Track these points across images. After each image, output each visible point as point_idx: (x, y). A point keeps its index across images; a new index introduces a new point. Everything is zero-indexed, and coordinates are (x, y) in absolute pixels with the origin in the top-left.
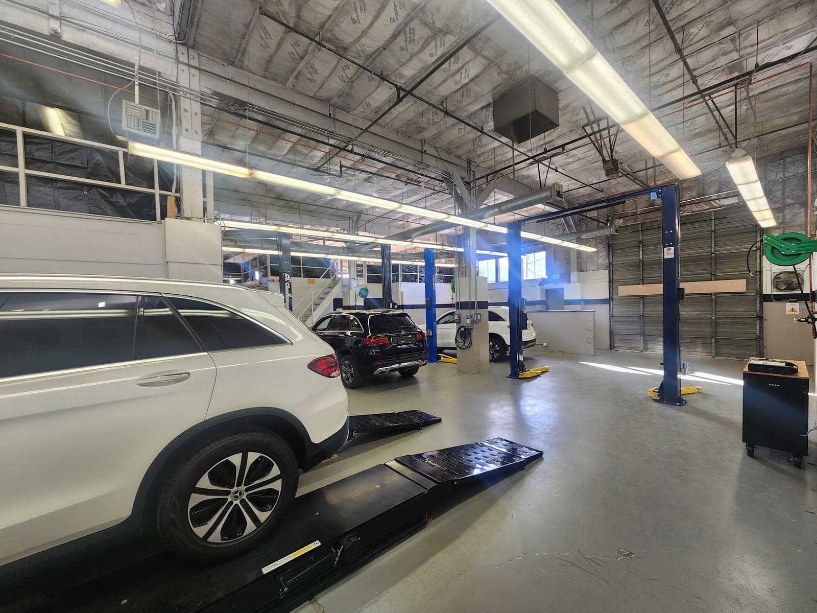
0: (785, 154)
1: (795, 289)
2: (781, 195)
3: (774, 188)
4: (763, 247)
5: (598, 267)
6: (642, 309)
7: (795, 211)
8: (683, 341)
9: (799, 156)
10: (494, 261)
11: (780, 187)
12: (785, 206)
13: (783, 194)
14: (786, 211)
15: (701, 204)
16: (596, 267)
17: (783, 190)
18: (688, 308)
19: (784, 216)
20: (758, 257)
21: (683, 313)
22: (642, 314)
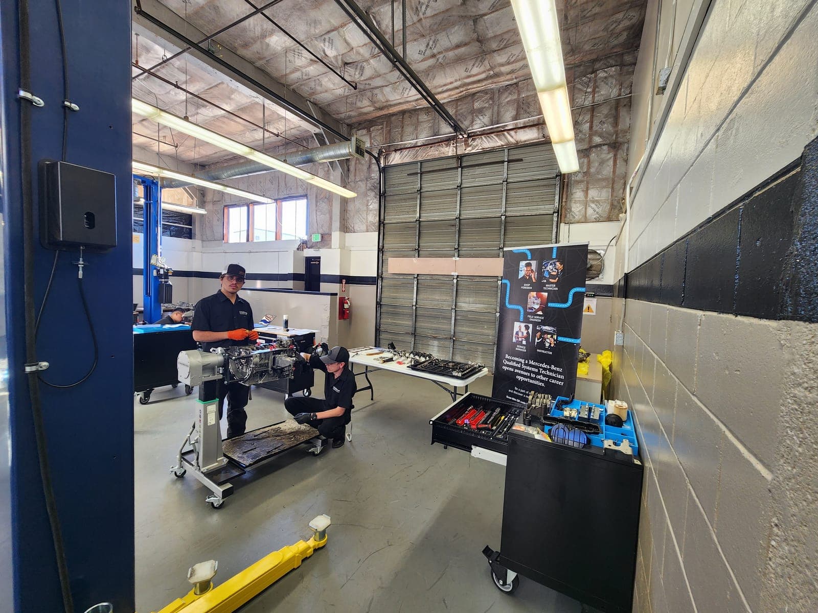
0: (597, 66)
1: (593, 278)
2: (588, 129)
3: (581, 118)
4: (561, 210)
5: (367, 227)
6: (415, 296)
7: (603, 156)
8: (460, 347)
9: (613, 69)
10: (245, 209)
11: (588, 117)
12: (591, 147)
13: (591, 127)
14: (593, 156)
15: (492, 135)
16: (364, 227)
17: (592, 122)
18: (470, 297)
19: (589, 163)
20: (555, 224)
21: (463, 305)
22: (414, 304)
